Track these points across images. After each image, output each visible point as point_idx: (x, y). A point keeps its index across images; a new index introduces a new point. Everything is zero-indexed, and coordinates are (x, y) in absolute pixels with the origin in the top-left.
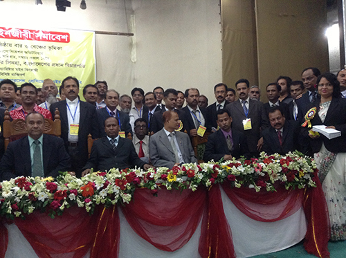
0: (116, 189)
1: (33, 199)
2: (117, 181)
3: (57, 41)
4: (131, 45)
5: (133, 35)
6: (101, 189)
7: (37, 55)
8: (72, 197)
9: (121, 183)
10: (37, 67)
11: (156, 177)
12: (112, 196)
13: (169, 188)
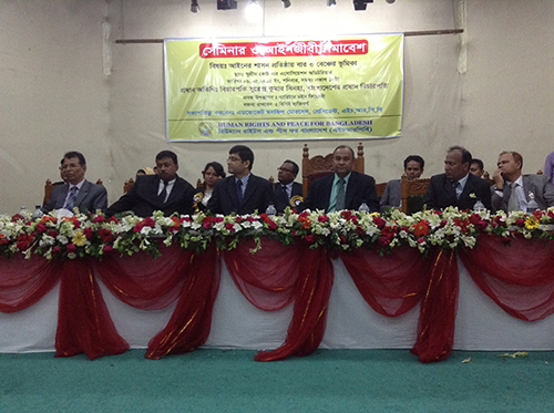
0: (456, 231)
1: (361, 232)
2: (457, 221)
3: (351, 53)
4: (458, 48)
5: (462, 31)
6: (437, 229)
7: (324, 76)
8: (403, 234)
9: (462, 224)
10: (323, 92)
11: (509, 222)
12: (450, 237)
13: (528, 236)
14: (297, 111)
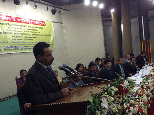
4: (62, 27)
10: (36, 36)
14: (30, 42)
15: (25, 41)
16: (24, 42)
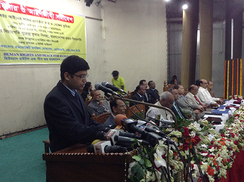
5: (102, 20)
7: (57, 31)
10: (58, 39)
14: (47, 49)
15: (38, 46)
16: (38, 48)
